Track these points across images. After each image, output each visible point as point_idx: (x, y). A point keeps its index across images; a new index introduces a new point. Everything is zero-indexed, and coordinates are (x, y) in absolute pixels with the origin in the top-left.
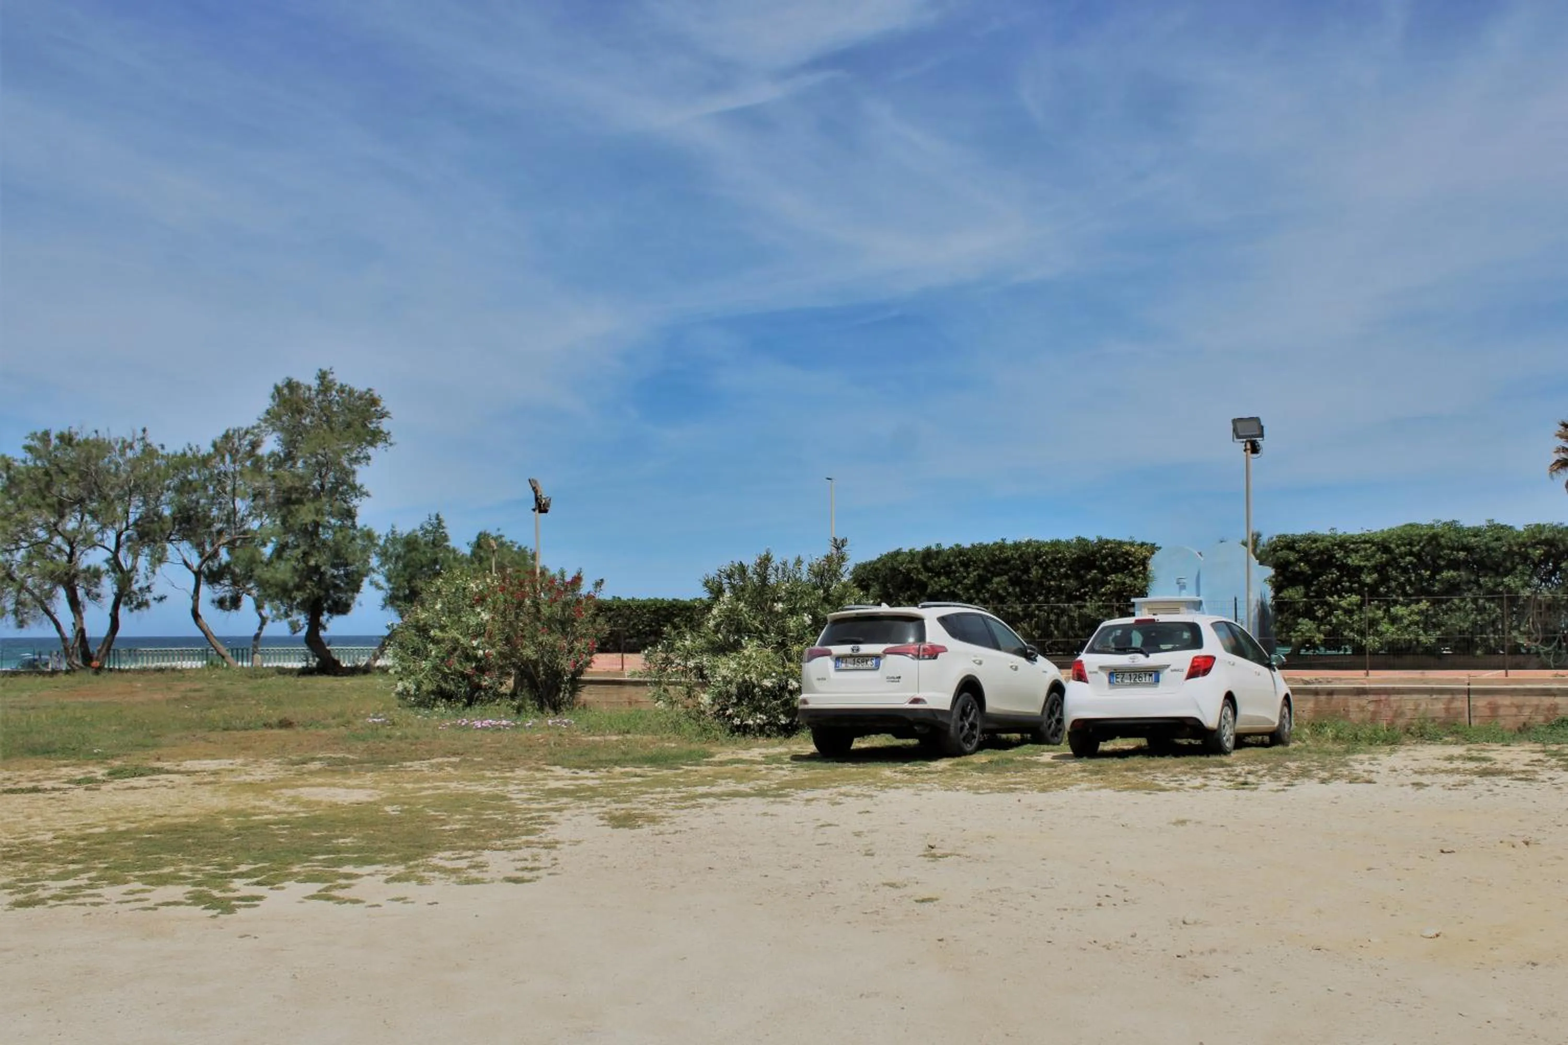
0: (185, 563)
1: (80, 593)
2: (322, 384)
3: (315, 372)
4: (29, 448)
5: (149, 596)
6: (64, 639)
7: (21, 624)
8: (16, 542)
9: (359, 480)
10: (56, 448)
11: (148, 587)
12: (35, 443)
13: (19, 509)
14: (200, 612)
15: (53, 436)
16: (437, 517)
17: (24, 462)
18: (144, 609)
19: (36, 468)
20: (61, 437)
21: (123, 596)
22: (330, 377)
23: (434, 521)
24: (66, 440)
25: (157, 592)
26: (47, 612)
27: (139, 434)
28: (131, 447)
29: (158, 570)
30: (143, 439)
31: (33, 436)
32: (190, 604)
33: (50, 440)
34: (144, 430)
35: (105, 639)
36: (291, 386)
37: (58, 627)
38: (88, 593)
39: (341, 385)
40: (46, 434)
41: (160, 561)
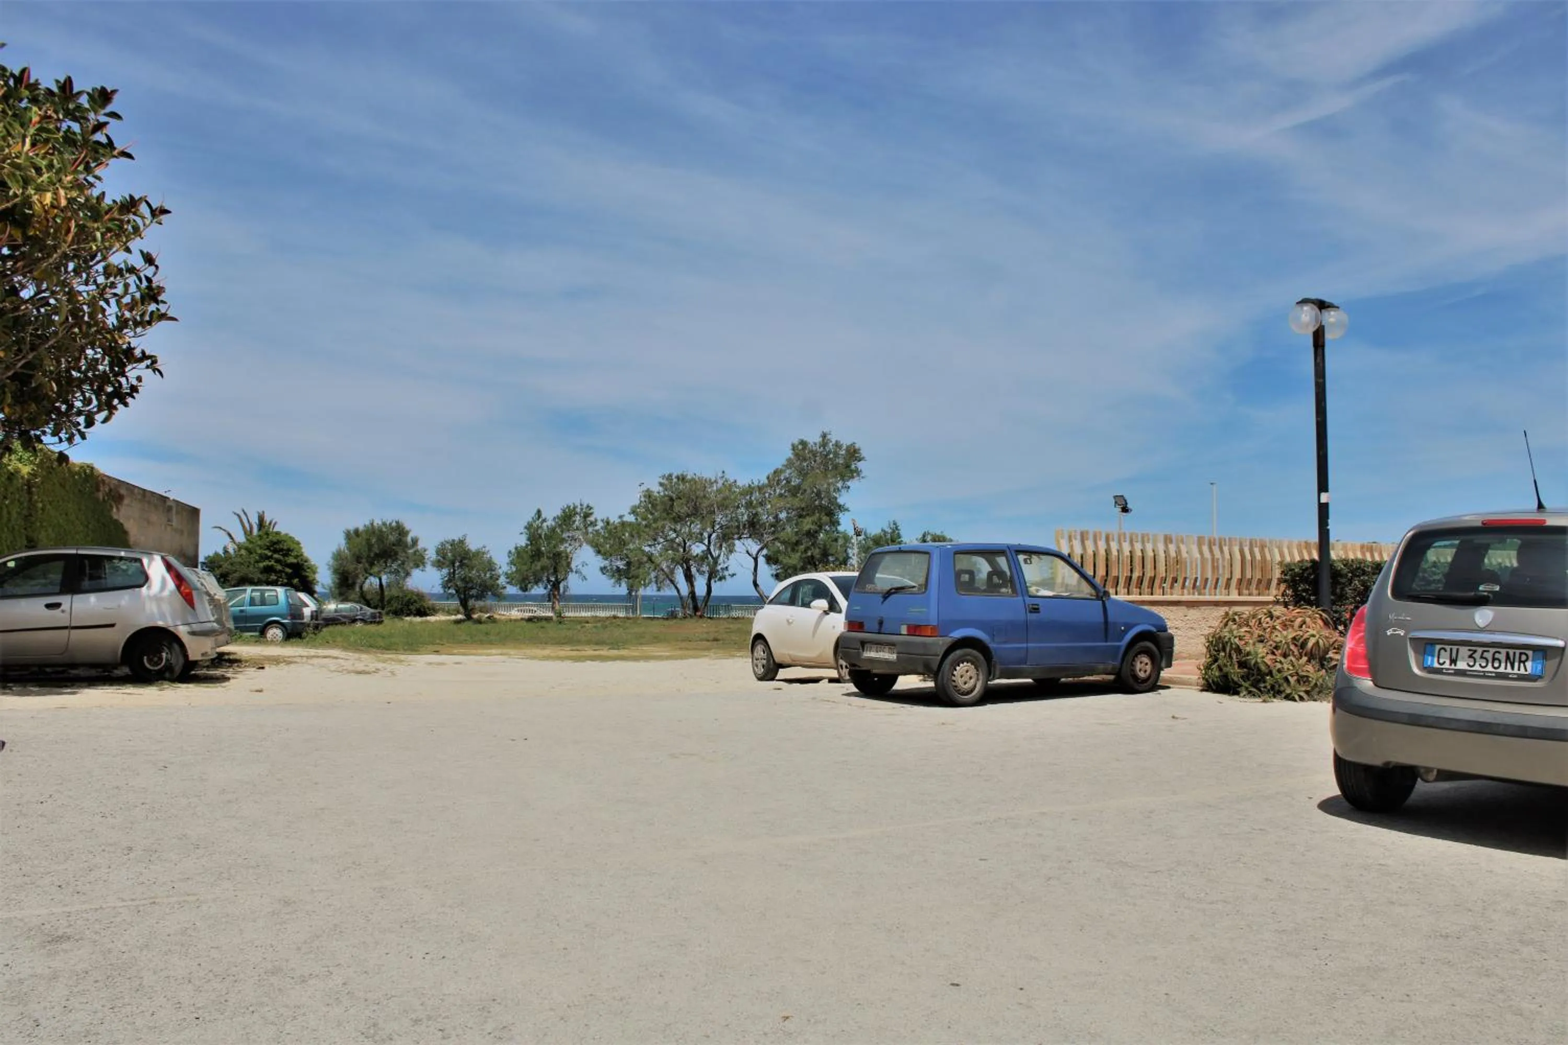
0: (748, 552)
1: (693, 570)
2: (823, 440)
3: (819, 433)
4: (661, 484)
5: (726, 573)
6: (681, 598)
7: (659, 590)
8: (655, 540)
9: (841, 501)
10: (675, 483)
11: (727, 568)
12: (664, 481)
13: (655, 520)
14: (758, 582)
15: (673, 477)
16: (895, 524)
17: (659, 493)
18: (723, 581)
19: (665, 495)
20: (678, 477)
21: (713, 574)
22: (829, 437)
23: (892, 526)
24: (682, 479)
25: (731, 571)
26: (672, 582)
27: (720, 474)
28: (716, 482)
29: (730, 557)
30: (723, 477)
31: (663, 477)
32: (752, 578)
33: (672, 479)
34: (723, 472)
35: (705, 597)
36: (803, 443)
37: (678, 591)
38: (698, 571)
39: (837, 441)
40: (670, 475)
41: (731, 551)
